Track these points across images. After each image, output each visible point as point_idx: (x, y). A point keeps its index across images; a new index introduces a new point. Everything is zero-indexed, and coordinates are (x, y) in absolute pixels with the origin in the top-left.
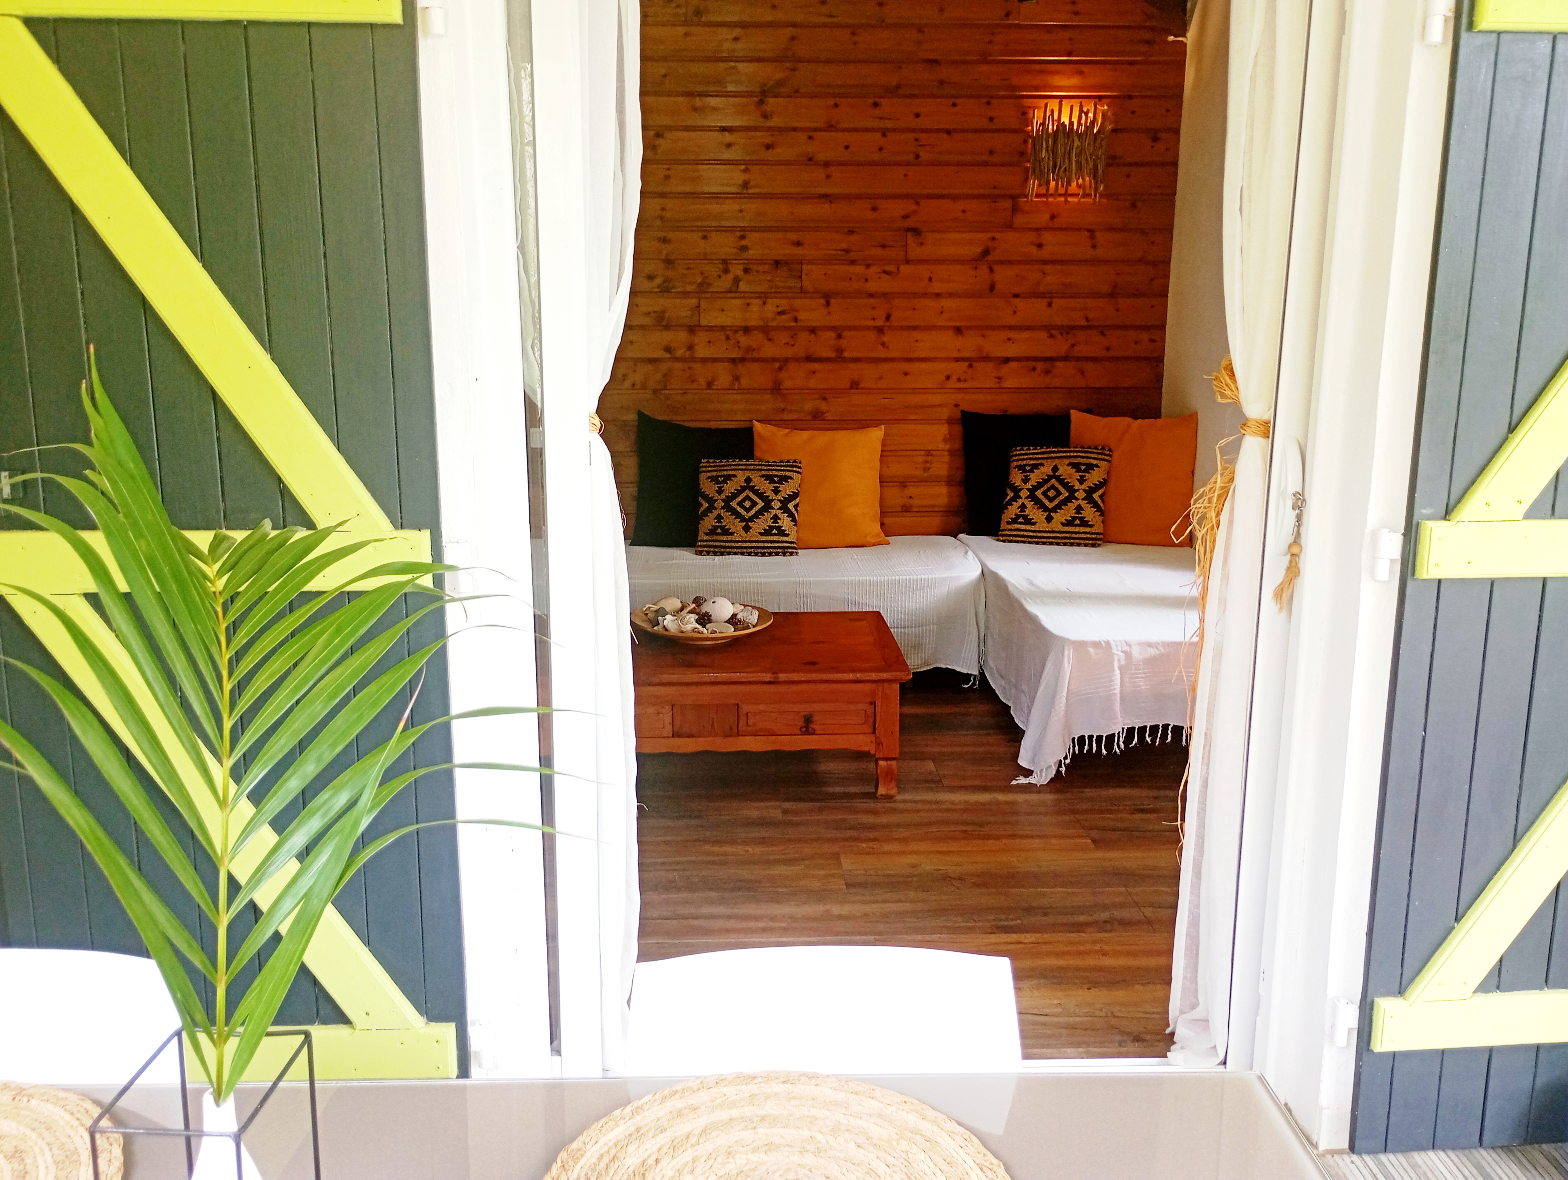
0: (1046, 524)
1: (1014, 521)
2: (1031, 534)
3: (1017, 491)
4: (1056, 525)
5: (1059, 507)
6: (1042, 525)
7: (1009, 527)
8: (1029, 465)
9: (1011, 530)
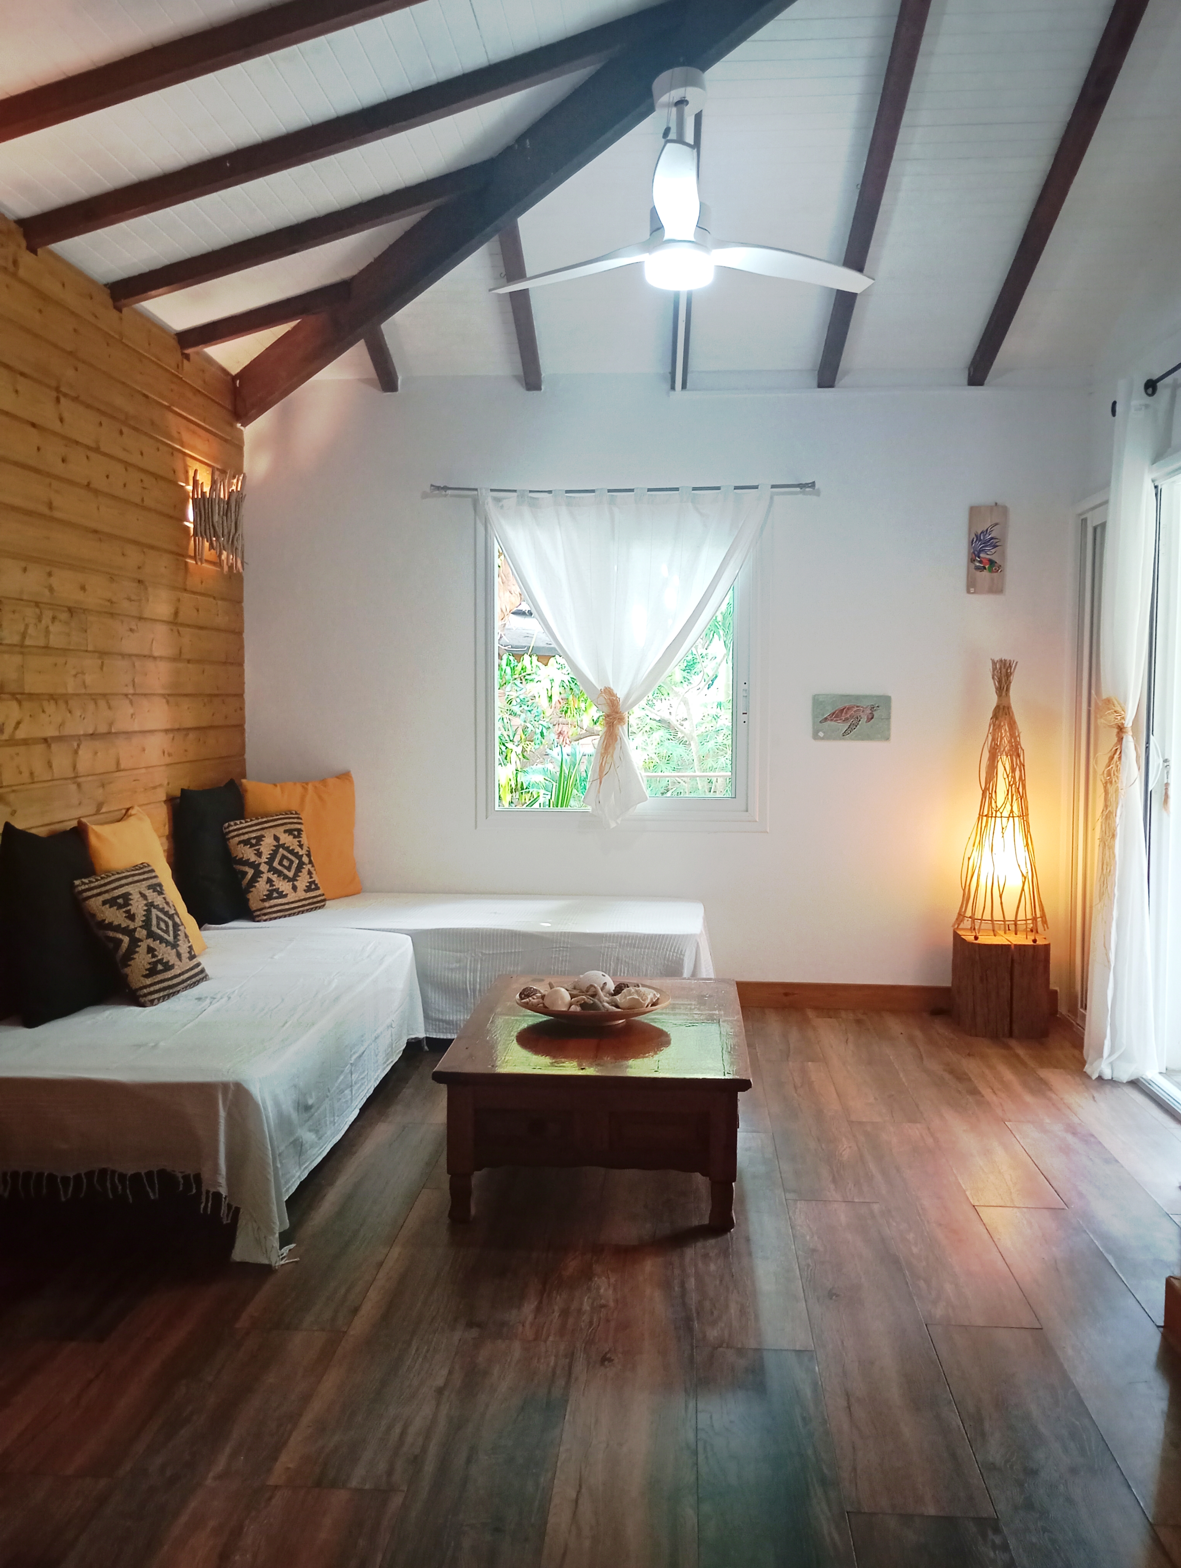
0: (294, 894)
1: (269, 897)
2: (287, 907)
3: (255, 866)
4: (301, 894)
5: (296, 875)
6: (292, 896)
7: (267, 904)
8: (254, 838)
9: (271, 907)
